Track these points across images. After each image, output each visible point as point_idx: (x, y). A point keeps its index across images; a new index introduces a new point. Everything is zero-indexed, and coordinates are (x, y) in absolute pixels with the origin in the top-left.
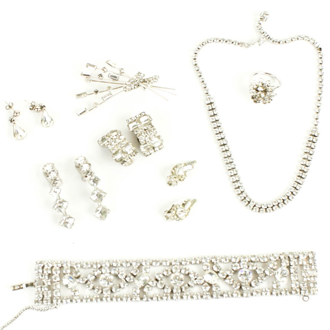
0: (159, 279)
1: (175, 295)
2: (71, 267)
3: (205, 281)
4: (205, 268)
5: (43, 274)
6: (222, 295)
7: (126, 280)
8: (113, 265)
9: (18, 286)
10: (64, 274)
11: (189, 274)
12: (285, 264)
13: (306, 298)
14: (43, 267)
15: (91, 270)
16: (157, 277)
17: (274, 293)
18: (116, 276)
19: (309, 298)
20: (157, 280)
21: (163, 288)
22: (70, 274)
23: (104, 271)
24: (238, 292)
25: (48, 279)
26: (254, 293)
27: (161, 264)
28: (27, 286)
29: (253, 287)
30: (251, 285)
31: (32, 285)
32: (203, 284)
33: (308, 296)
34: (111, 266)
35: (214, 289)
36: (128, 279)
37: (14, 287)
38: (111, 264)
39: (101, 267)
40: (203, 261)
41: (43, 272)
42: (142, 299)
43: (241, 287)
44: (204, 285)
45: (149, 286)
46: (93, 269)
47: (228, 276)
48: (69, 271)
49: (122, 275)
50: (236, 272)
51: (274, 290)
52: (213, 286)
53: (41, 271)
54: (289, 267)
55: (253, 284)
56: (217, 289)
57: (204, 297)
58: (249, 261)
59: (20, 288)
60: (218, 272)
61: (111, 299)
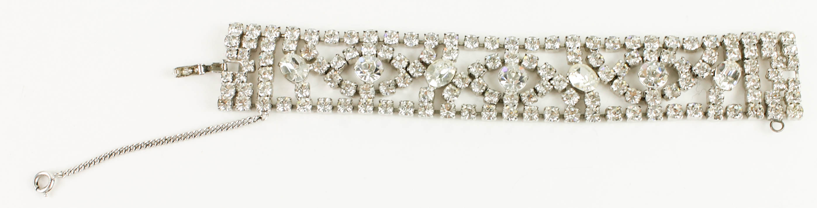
0: (476, 75)
1: (505, 108)
2: (299, 39)
3: (570, 85)
4: (571, 58)
5: (240, 49)
6: (604, 116)
7: (408, 72)
8: (384, 41)
9: (189, 68)
10: (285, 52)
11: (536, 69)
12: (734, 55)
13: (777, 126)
14: (242, 36)
15: (339, 49)
16: (473, 70)
17: (711, 112)
18: (388, 62)
19: (783, 126)
20: (471, 76)
21: (483, 94)
22: (296, 52)
23: (364, 50)
24: (636, 108)
25: (250, 60)
26: (670, 113)
27: (482, 46)
28: (207, 69)
29: (668, 99)
30: (663, 96)
31: (217, 67)
32: (565, 90)
33: (781, 122)
34: (380, 42)
35: (588, 101)
36: (412, 71)
37: (182, 69)
38: (381, 40)
39: (360, 43)
40: (569, 44)
41: (240, 45)
42: (437, 112)
43: (643, 99)
44: (568, 92)
45: (453, 88)
46: (344, 48)
47: (616, 77)
48: (293, 47)
49: (400, 61)
50: (633, 68)
51: (711, 106)
52: (587, 95)
53: (235, 42)
54: (742, 61)
55: (668, 93)
56: (593, 102)
57: (567, 117)
58: (660, 48)
59: (193, 72)
60: (596, 69)
61: (375, 109)
